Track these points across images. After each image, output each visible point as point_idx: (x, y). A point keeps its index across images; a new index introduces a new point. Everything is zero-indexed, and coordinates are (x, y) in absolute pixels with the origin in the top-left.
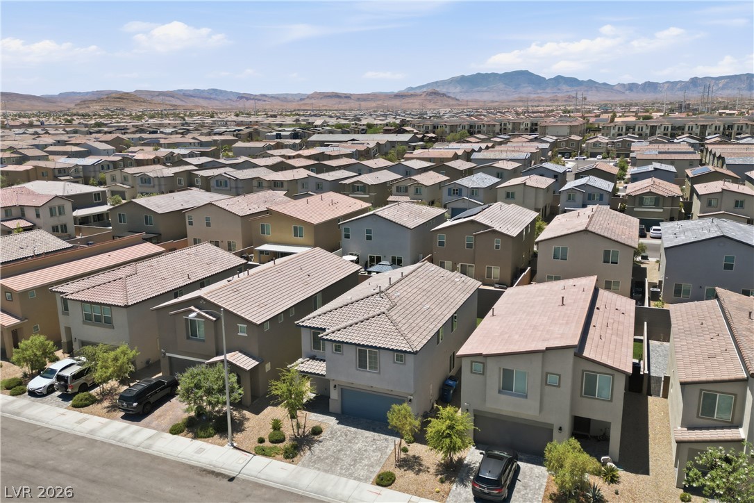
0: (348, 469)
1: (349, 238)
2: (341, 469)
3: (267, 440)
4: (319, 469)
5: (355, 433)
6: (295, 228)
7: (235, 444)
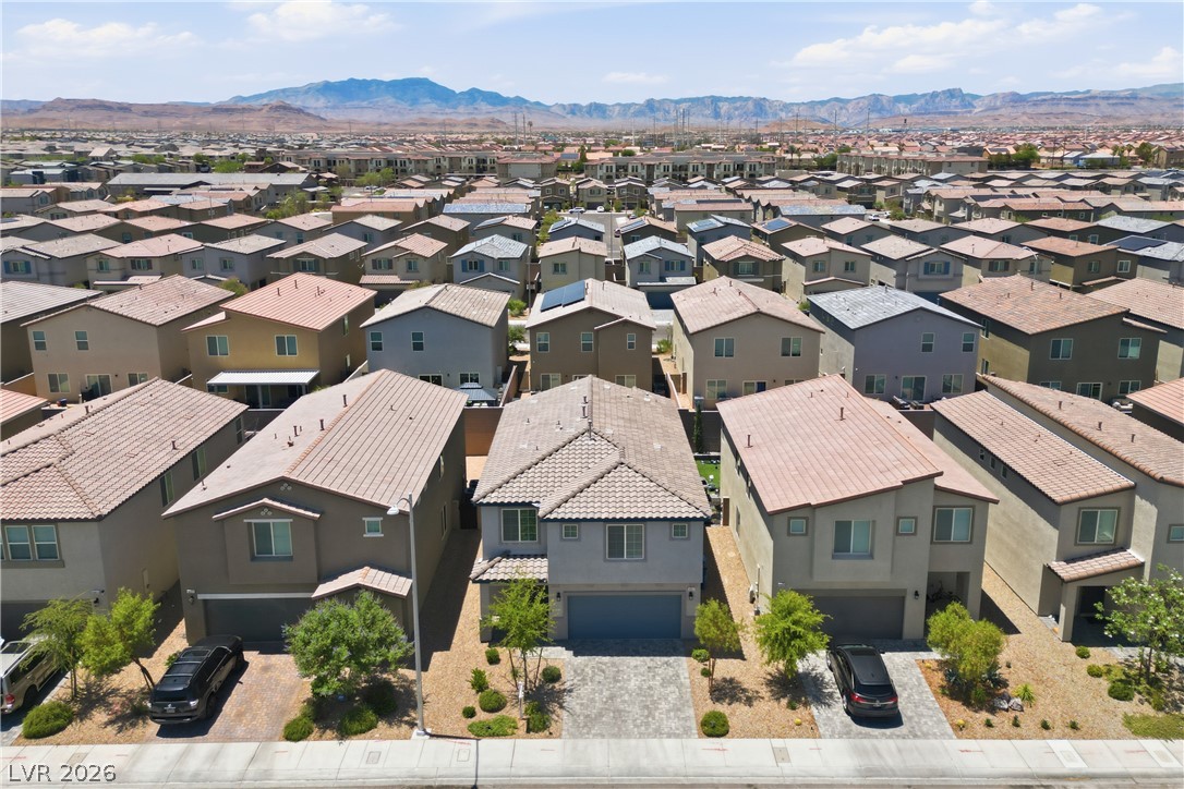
0: (647, 724)
1: (381, 349)
2: (635, 726)
3: (478, 709)
4: (603, 736)
5: (614, 664)
6: (280, 341)
7: (429, 730)
